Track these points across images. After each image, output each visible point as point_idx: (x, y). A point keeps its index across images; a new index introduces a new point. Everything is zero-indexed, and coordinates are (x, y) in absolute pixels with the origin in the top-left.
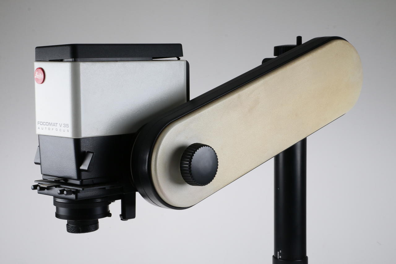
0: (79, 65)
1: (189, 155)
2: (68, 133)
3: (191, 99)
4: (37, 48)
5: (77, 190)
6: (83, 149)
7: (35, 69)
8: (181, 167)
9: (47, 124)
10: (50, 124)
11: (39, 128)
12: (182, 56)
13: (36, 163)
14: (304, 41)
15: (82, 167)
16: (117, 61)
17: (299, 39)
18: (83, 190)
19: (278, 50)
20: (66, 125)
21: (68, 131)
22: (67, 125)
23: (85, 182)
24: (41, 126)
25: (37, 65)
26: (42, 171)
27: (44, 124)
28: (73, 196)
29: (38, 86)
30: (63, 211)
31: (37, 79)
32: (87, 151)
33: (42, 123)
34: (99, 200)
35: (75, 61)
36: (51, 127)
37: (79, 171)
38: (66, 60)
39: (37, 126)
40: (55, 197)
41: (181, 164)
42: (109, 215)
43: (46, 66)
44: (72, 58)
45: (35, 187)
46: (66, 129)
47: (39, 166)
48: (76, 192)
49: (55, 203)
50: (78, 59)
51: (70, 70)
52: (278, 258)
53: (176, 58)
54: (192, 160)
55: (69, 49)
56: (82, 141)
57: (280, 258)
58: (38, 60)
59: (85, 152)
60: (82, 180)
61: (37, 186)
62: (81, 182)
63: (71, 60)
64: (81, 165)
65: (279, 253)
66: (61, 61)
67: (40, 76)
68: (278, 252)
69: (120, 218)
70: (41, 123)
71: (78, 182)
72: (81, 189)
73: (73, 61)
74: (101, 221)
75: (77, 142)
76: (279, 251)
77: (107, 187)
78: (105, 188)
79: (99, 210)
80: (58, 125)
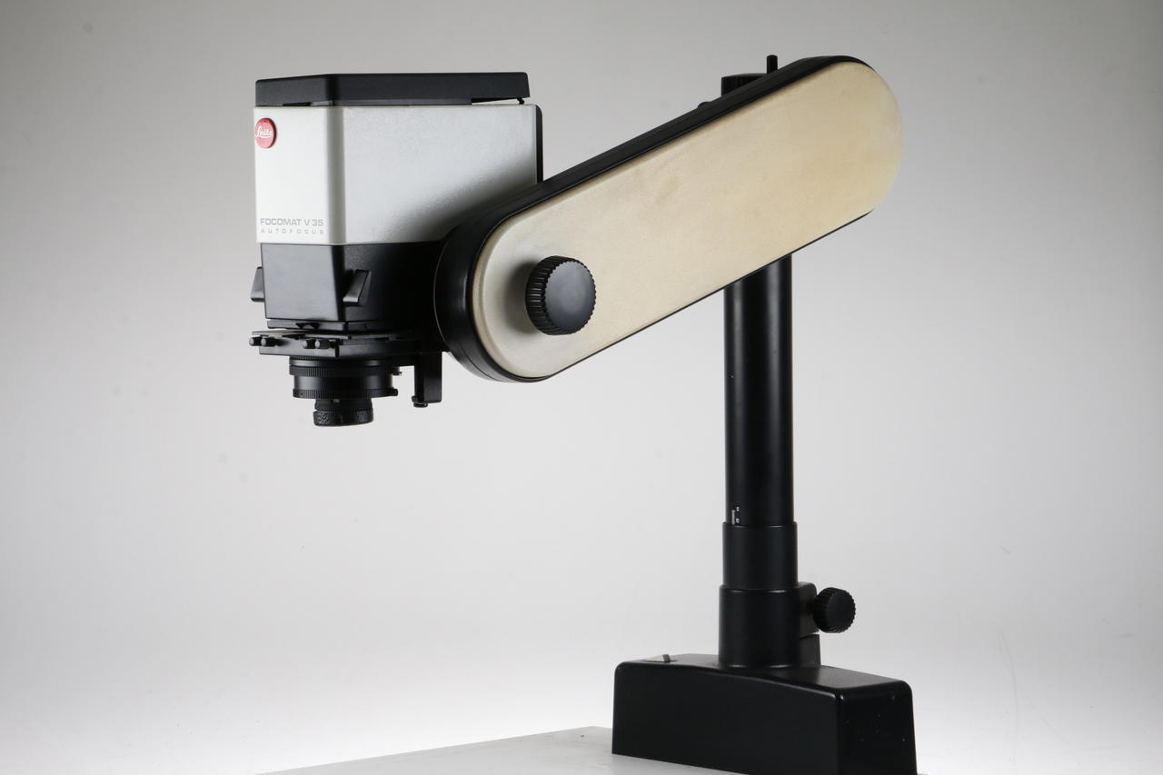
0: (342, 111)
1: (543, 276)
2: (322, 236)
3: (546, 177)
4: (259, 82)
5: (338, 340)
6: (350, 264)
7: (256, 122)
8: (528, 299)
9: (280, 222)
10: (284, 221)
11: (263, 231)
12: (528, 95)
13: (254, 300)
14: (781, 64)
15: (346, 299)
16: (408, 105)
17: (772, 61)
18: (350, 338)
19: (729, 83)
20: (318, 222)
21: (321, 232)
22: (320, 221)
23: (352, 326)
24: (267, 228)
25: (261, 113)
26: (268, 313)
27: (274, 222)
28: (330, 353)
29: (261, 153)
30: (308, 383)
31: (261, 141)
32: (355, 269)
33: (271, 221)
34: (374, 363)
35: (334, 105)
36: (288, 227)
37: (341, 306)
38: (315, 103)
39: (259, 227)
40: (293, 358)
41: (528, 292)
42: (394, 392)
43: (278, 114)
44: (329, 99)
45: (257, 342)
46: (318, 228)
47: (262, 304)
48: (336, 345)
49: (294, 370)
50: (340, 102)
51: (326, 123)
52: (733, 522)
53: (516, 101)
54: (547, 284)
55: (323, 82)
56: (347, 252)
57: (736, 524)
58: (259, 105)
59: (351, 271)
60: (347, 323)
61: (260, 338)
62: (346, 326)
63: (327, 103)
64: (344, 295)
65: (736, 513)
66: (308, 104)
67: (269, 133)
68: (733, 511)
69: (412, 403)
70: (268, 222)
71: (339, 327)
72: (346, 337)
73: (330, 105)
74: (377, 403)
75: (338, 252)
76: (735, 509)
77: (392, 337)
78: (387, 339)
79: (373, 382)
80: (302, 222)
